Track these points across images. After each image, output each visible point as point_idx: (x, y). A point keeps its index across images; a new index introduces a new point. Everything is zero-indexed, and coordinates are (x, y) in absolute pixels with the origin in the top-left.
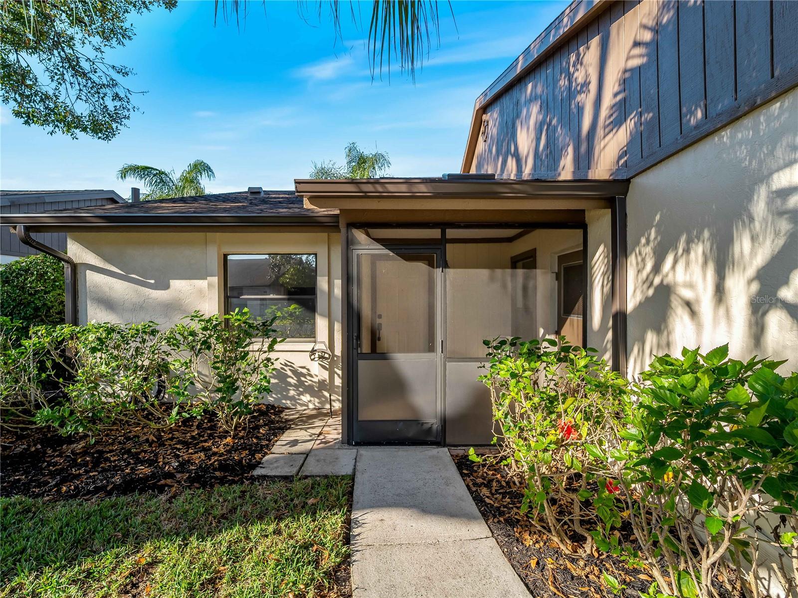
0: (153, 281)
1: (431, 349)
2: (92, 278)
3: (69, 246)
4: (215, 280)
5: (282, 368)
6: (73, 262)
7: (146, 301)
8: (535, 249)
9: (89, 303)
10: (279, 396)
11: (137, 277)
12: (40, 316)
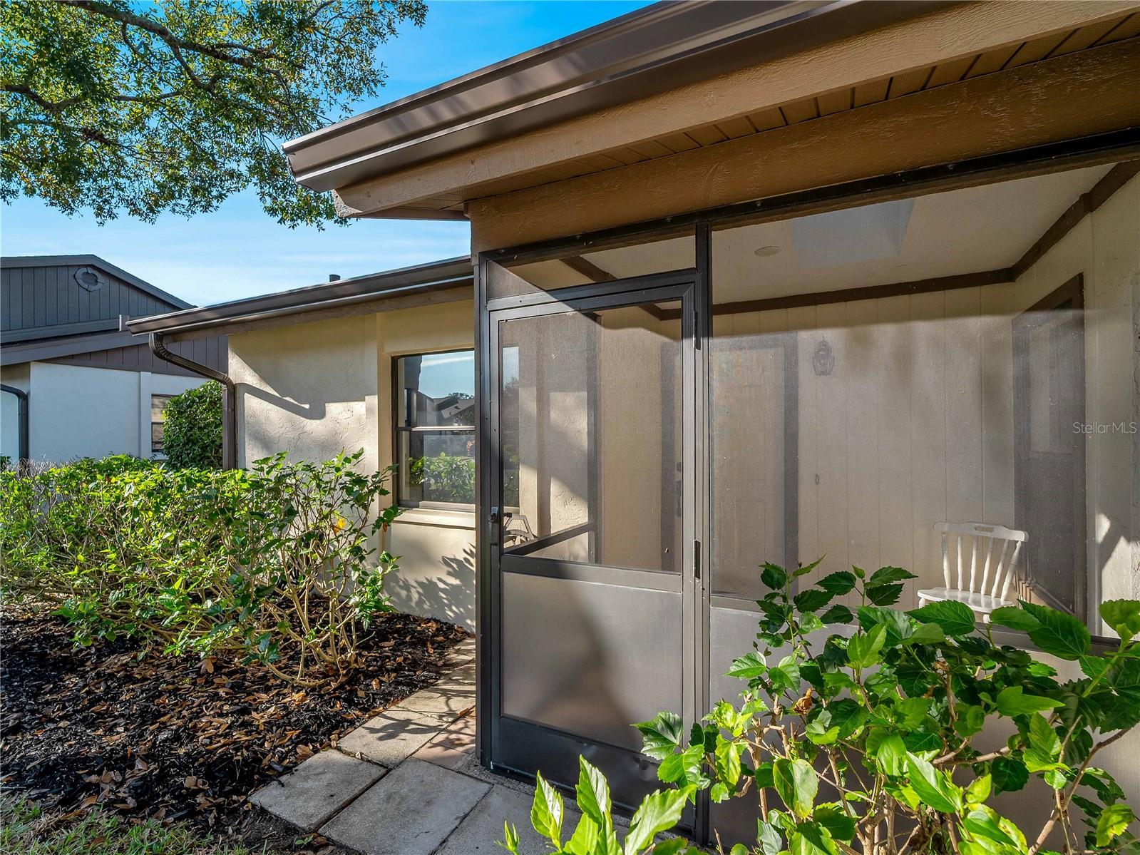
0: (307, 406)
1: (669, 562)
2: (252, 404)
3: (230, 361)
4: (373, 400)
5: (465, 559)
6: (231, 382)
7: (301, 435)
8: (1081, 276)
9: (247, 439)
10: (462, 610)
11: (292, 401)
12: (208, 458)
